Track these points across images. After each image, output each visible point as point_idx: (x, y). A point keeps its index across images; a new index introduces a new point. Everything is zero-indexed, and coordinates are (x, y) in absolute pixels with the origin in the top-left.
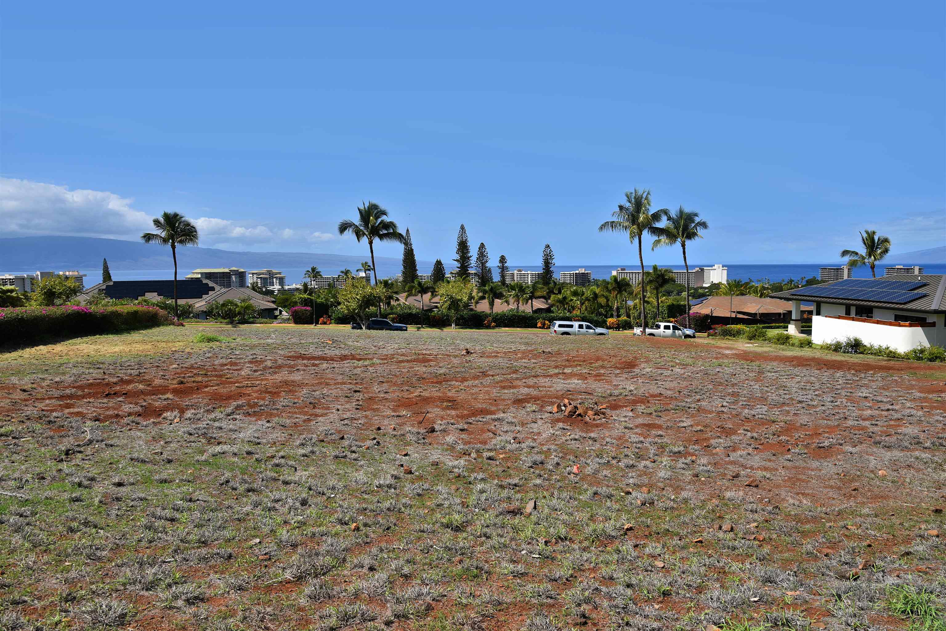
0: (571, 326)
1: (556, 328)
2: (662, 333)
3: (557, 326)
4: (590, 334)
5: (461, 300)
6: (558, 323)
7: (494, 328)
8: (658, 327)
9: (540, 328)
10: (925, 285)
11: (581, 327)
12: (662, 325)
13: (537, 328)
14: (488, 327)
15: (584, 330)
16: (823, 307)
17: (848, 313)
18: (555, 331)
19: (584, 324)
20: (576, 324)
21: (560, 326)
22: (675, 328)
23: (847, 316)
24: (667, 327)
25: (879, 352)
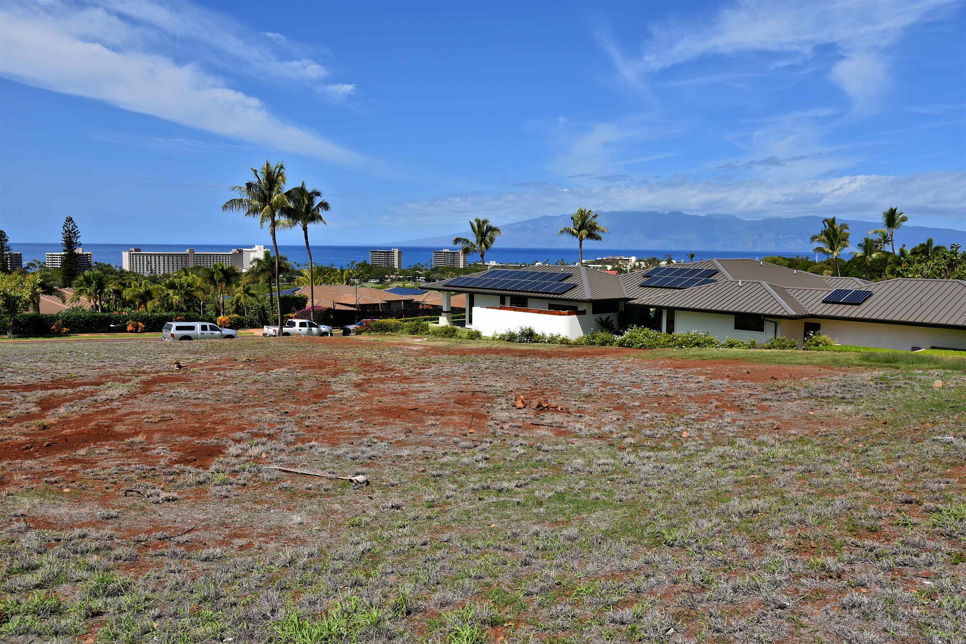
0: (192, 328)
1: (173, 331)
2: (298, 331)
3: (173, 328)
4: (216, 337)
5: (19, 298)
6: (175, 325)
7: (66, 334)
8: (293, 324)
9: (131, 331)
10: (570, 276)
11: (204, 328)
12: (298, 321)
13: (127, 332)
14: (58, 334)
15: (209, 332)
16: (477, 298)
17: (503, 302)
18: (172, 335)
19: (208, 324)
20: (198, 325)
21: (178, 328)
22: (311, 325)
23: (502, 306)
24: (302, 325)
25: (552, 340)
